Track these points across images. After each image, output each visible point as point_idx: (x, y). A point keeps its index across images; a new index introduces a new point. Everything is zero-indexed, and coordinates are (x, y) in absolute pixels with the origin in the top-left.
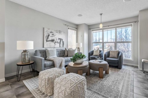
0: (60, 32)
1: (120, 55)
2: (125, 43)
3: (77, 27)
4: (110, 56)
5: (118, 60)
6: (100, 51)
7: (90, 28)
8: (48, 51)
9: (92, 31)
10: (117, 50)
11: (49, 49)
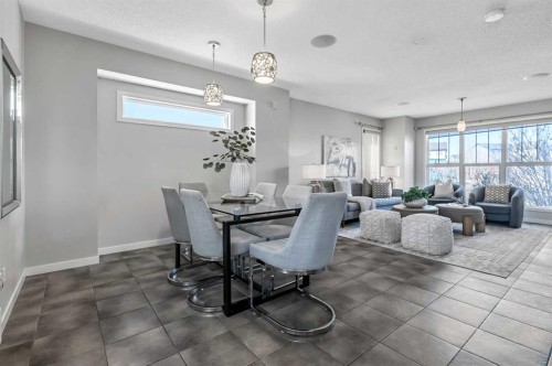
0: (348, 141)
1: (515, 195)
2: (536, 167)
3: (382, 125)
4: (487, 198)
5: (509, 208)
6: (455, 188)
7: (419, 125)
8: (339, 183)
9: (427, 132)
10: (508, 183)
11: (340, 179)
